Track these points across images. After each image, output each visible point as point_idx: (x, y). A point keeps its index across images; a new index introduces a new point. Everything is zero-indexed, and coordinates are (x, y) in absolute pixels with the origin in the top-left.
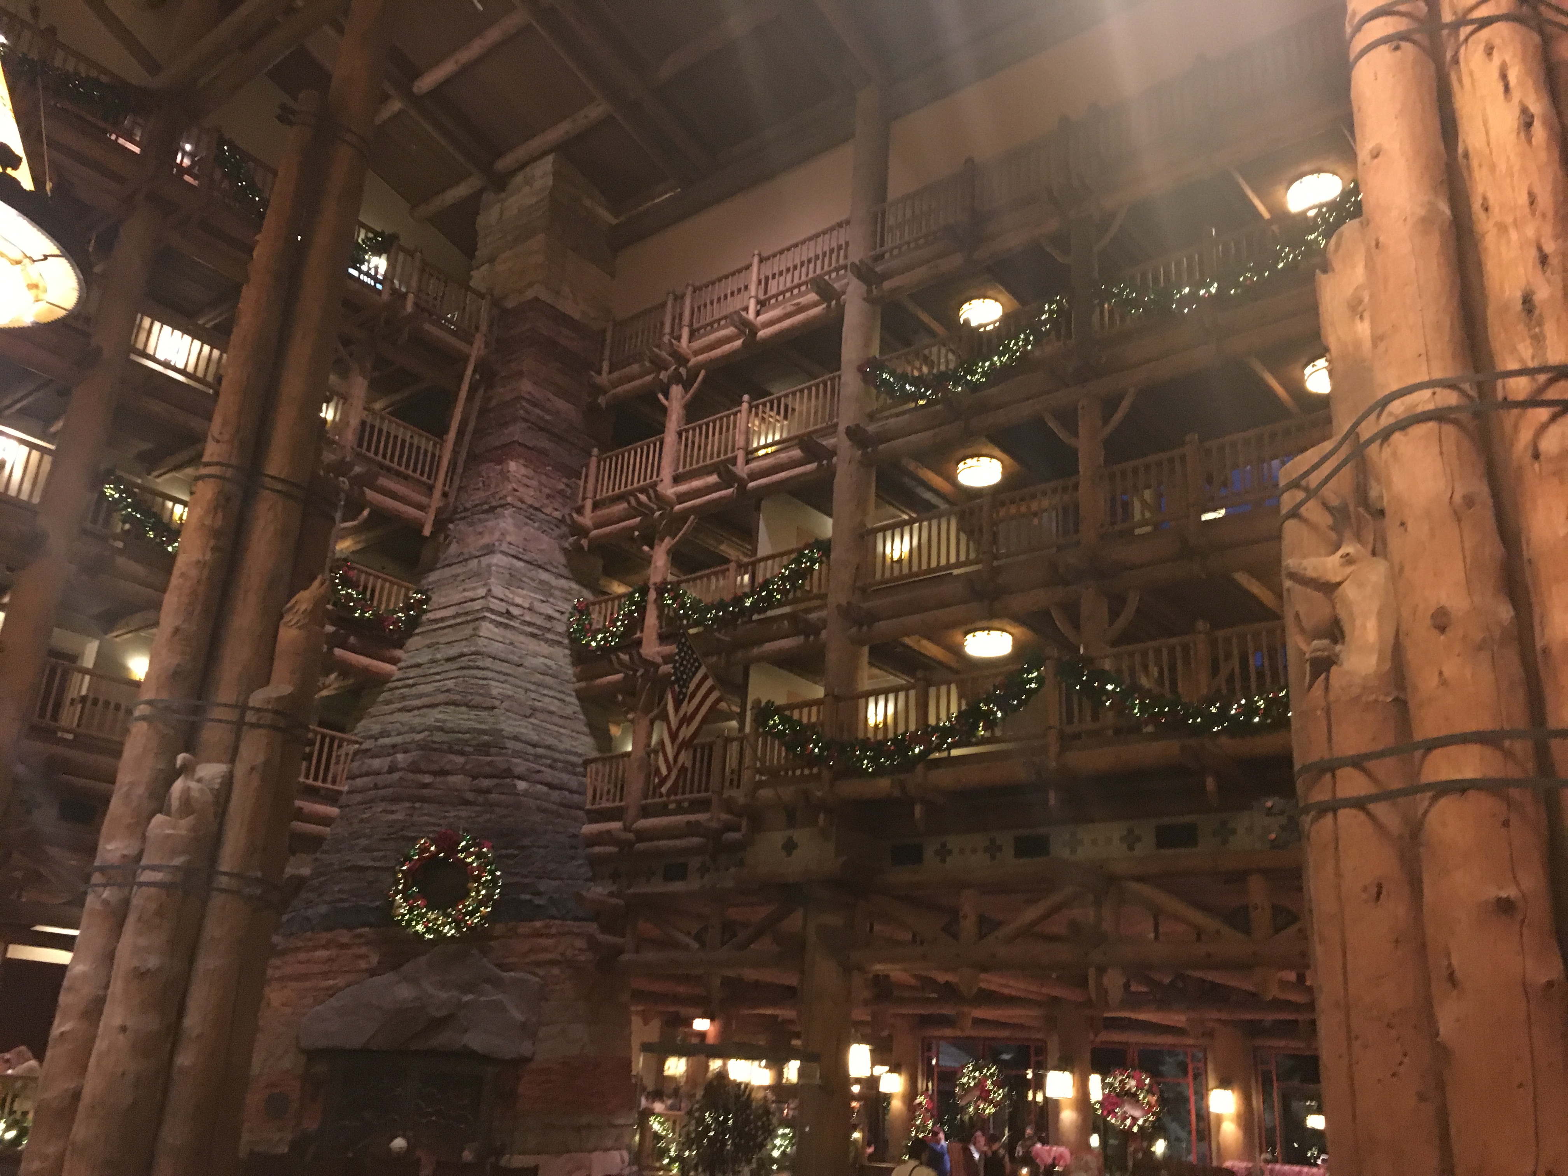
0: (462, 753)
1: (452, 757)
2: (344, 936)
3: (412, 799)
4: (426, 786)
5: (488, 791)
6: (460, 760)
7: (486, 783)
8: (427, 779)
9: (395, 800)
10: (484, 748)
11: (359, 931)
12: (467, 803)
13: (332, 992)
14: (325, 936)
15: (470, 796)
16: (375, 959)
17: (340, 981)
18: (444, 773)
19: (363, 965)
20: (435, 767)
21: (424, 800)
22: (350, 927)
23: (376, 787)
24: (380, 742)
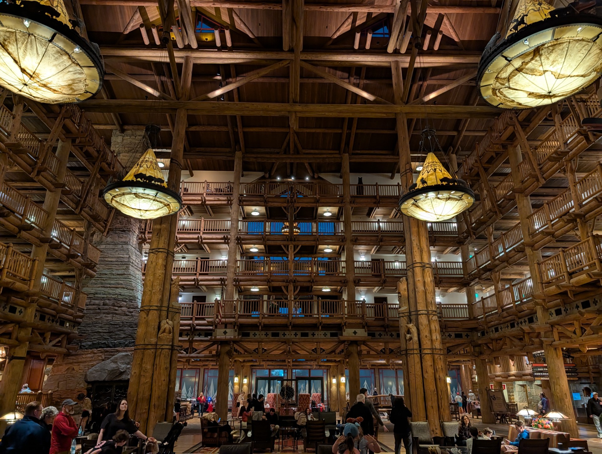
0: (125, 302)
1: (123, 303)
2: (95, 350)
3: (113, 313)
4: (116, 310)
6: (125, 303)
7: (132, 310)
8: (117, 308)
9: (108, 313)
10: (131, 300)
12: (127, 315)
13: (93, 366)
14: (90, 350)
15: (128, 313)
16: (103, 357)
17: (95, 363)
18: (121, 307)
19: (100, 358)
20: (119, 305)
21: (116, 314)
22: (97, 348)
23: (99, 309)
24: (96, 295)
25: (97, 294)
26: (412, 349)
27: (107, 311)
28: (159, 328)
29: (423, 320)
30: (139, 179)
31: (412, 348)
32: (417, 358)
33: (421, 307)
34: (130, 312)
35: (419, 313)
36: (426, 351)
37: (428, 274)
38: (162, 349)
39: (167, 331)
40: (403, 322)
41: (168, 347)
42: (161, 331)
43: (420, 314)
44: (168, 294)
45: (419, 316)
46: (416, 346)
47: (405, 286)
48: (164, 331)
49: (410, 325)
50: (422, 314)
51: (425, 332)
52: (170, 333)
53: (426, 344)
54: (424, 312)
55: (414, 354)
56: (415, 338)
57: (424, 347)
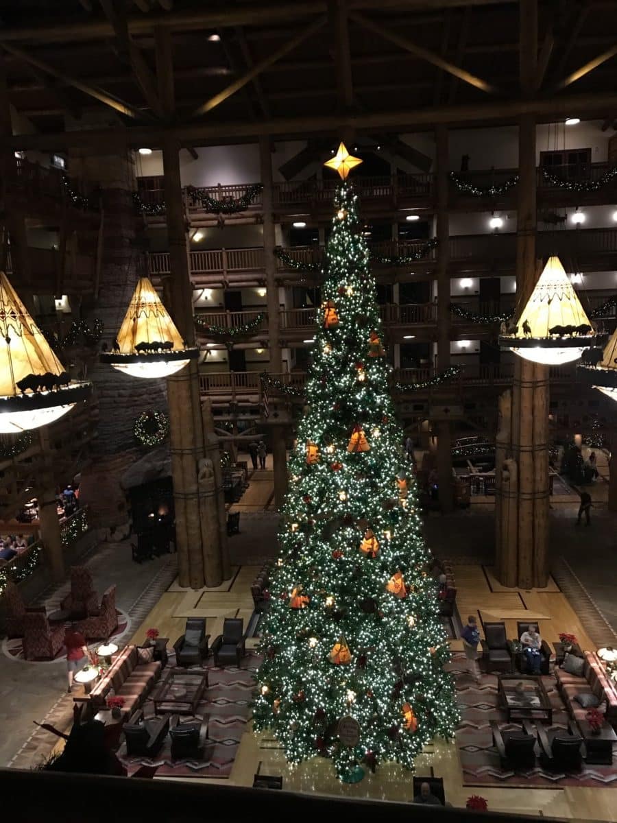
0: (145, 387)
2: (123, 453)
4: (136, 401)
5: (155, 398)
6: (145, 390)
7: (154, 396)
8: (136, 398)
9: (128, 407)
10: (152, 384)
11: (127, 451)
12: (149, 403)
13: (125, 470)
14: (117, 455)
15: (151, 401)
16: (134, 458)
17: (126, 467)
18: (142, 395)
19: (131, 460)
22: (124, 451)
23: (115, 402)
24: (107, 384)
25: (107, 381)
26: (506, 492)
27: (125, 405)
28: (198, 471)
29: (525, 458)
30: (142, 352)
31: (508, 490)
32: (512, 503)
33: (525, 441)
34: (153, 399)
35: (522, 449)
36: (525, 497)
37: (540, 396)
38: (205, 497)
39: (207, 475)
40: (500, 454)
41: (211, 494)
42: (200, 476)
43: (523, 451)
44: (200, 426)
45: (521, 453)
46: (513, 489)
47: (508, 405)
48: (204, 476)
49: (509, 461)
50: (526, 451)
51: (526, 474)
52: (211, 476)
53: (526, 487)
54: (528, 449)
55: (510, 497)
56: (514, 478)
57: (523, 491)
